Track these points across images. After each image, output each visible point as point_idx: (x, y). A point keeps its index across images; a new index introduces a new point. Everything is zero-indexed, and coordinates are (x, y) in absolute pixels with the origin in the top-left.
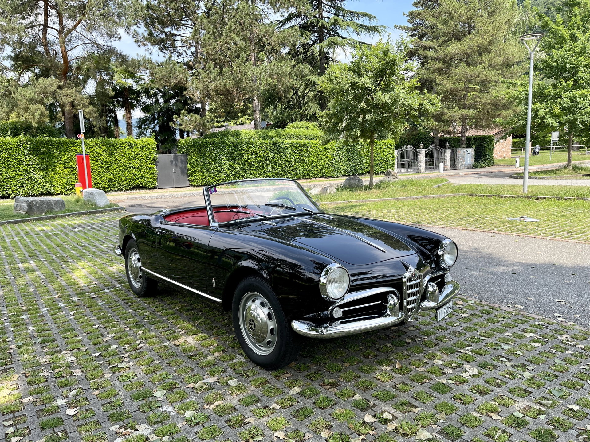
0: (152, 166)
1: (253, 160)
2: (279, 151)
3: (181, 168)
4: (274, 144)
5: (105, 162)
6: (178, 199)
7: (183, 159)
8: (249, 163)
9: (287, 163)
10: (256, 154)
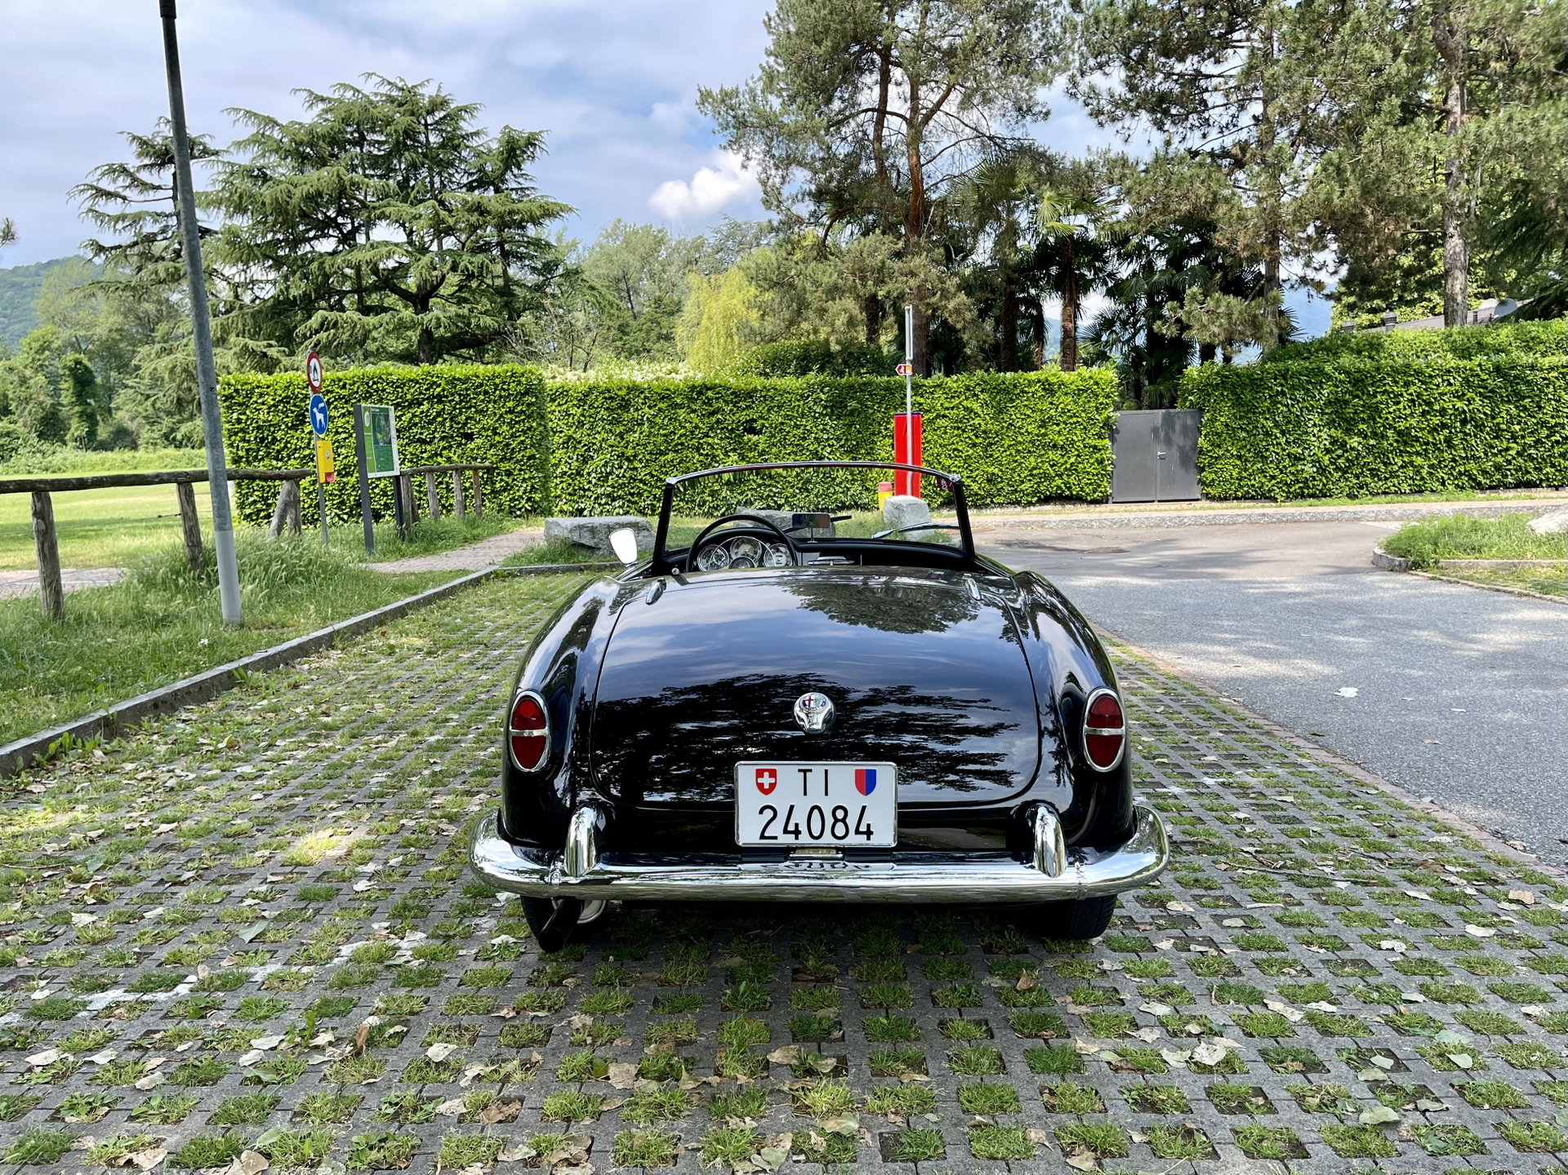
0: (1099, 443)
1: (1413, 422)
2: (1516, 393)
3: (1181, 449)
4: (1498, 369)
5: (985, 432)
6: (1133, 532)
7: (1189, 422)
8: (1399, 433)
9: (1544, 432)
10: (1429, 404)
